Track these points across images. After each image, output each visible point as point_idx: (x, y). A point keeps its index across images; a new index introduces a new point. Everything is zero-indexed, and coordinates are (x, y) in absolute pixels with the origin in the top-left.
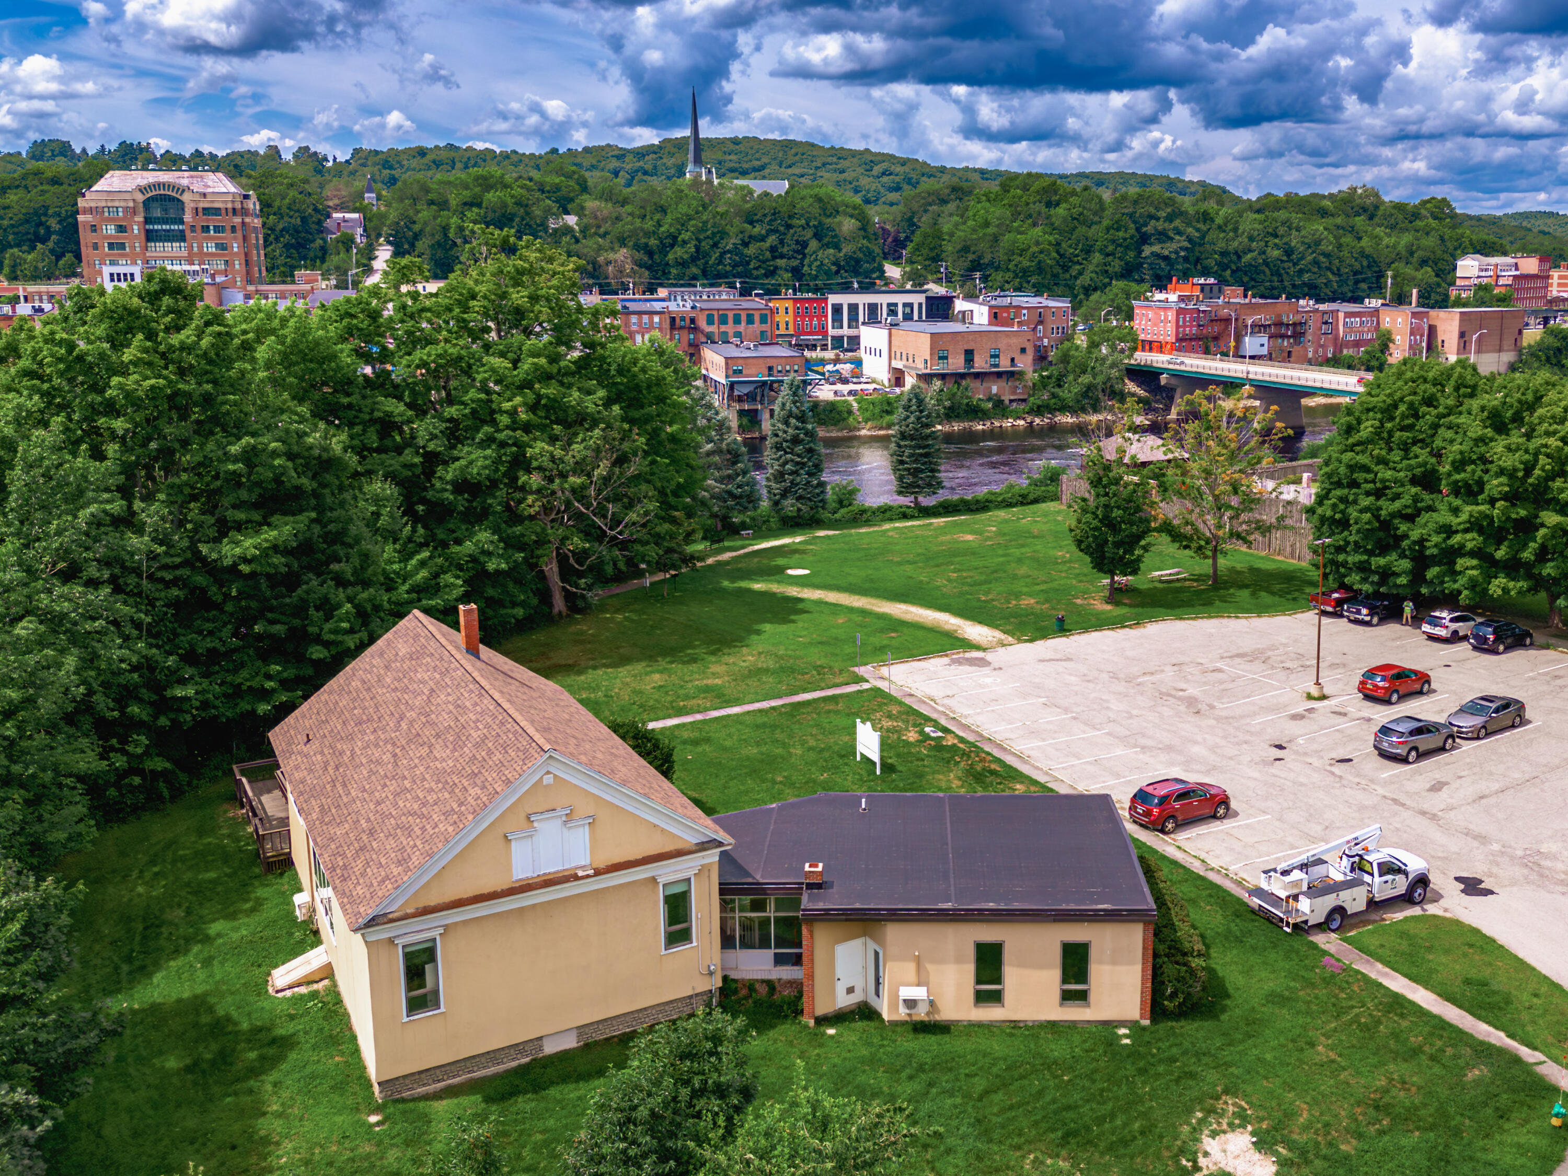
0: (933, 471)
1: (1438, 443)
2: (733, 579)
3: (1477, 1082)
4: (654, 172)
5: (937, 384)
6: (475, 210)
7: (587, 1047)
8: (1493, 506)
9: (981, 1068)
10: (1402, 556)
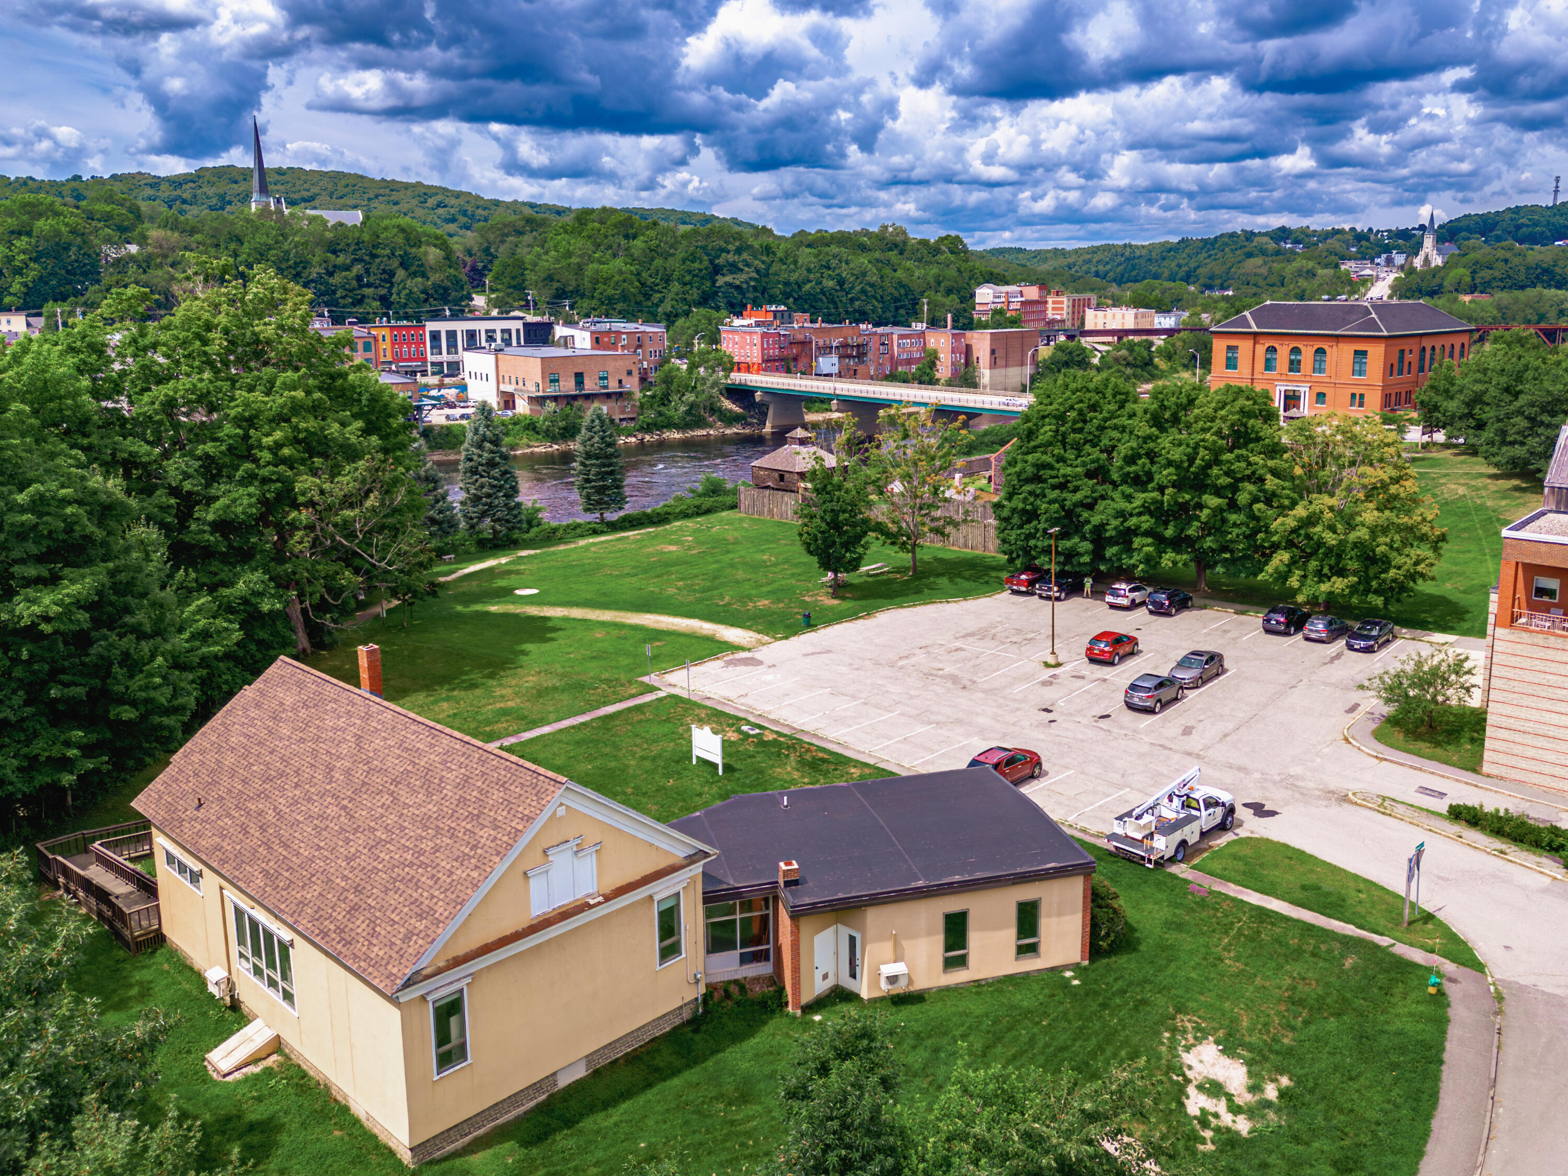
0: (618, 487)
1: (1105, 442)
2: (466, 603)
3: (1354, 968)
4: (193, 201)
5: (551, 406)
6: (25, 239)
7: (596, 1073)
8: (1163, 494)
9: (970, 1028)
10: (1084, 538)
